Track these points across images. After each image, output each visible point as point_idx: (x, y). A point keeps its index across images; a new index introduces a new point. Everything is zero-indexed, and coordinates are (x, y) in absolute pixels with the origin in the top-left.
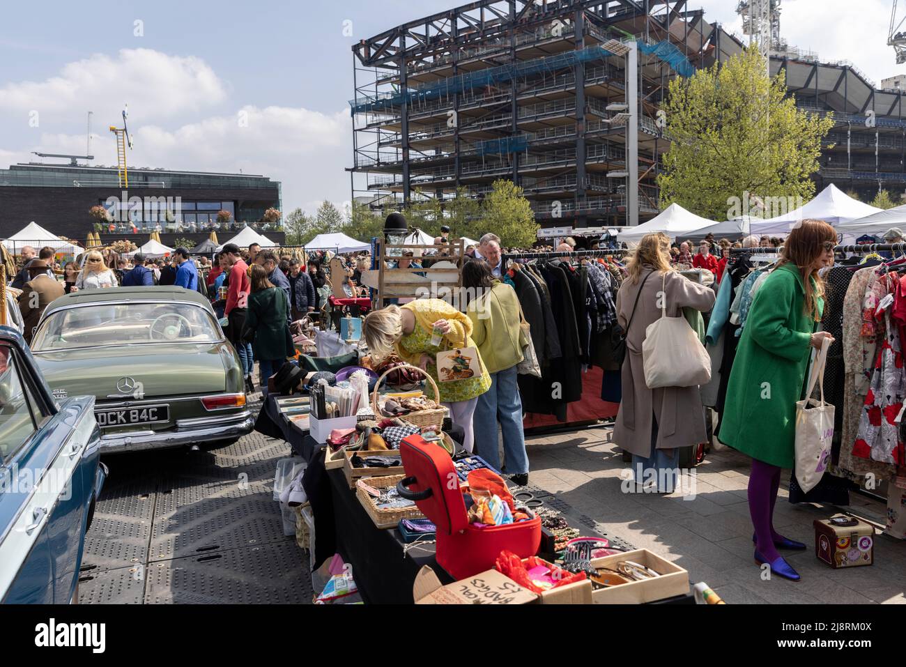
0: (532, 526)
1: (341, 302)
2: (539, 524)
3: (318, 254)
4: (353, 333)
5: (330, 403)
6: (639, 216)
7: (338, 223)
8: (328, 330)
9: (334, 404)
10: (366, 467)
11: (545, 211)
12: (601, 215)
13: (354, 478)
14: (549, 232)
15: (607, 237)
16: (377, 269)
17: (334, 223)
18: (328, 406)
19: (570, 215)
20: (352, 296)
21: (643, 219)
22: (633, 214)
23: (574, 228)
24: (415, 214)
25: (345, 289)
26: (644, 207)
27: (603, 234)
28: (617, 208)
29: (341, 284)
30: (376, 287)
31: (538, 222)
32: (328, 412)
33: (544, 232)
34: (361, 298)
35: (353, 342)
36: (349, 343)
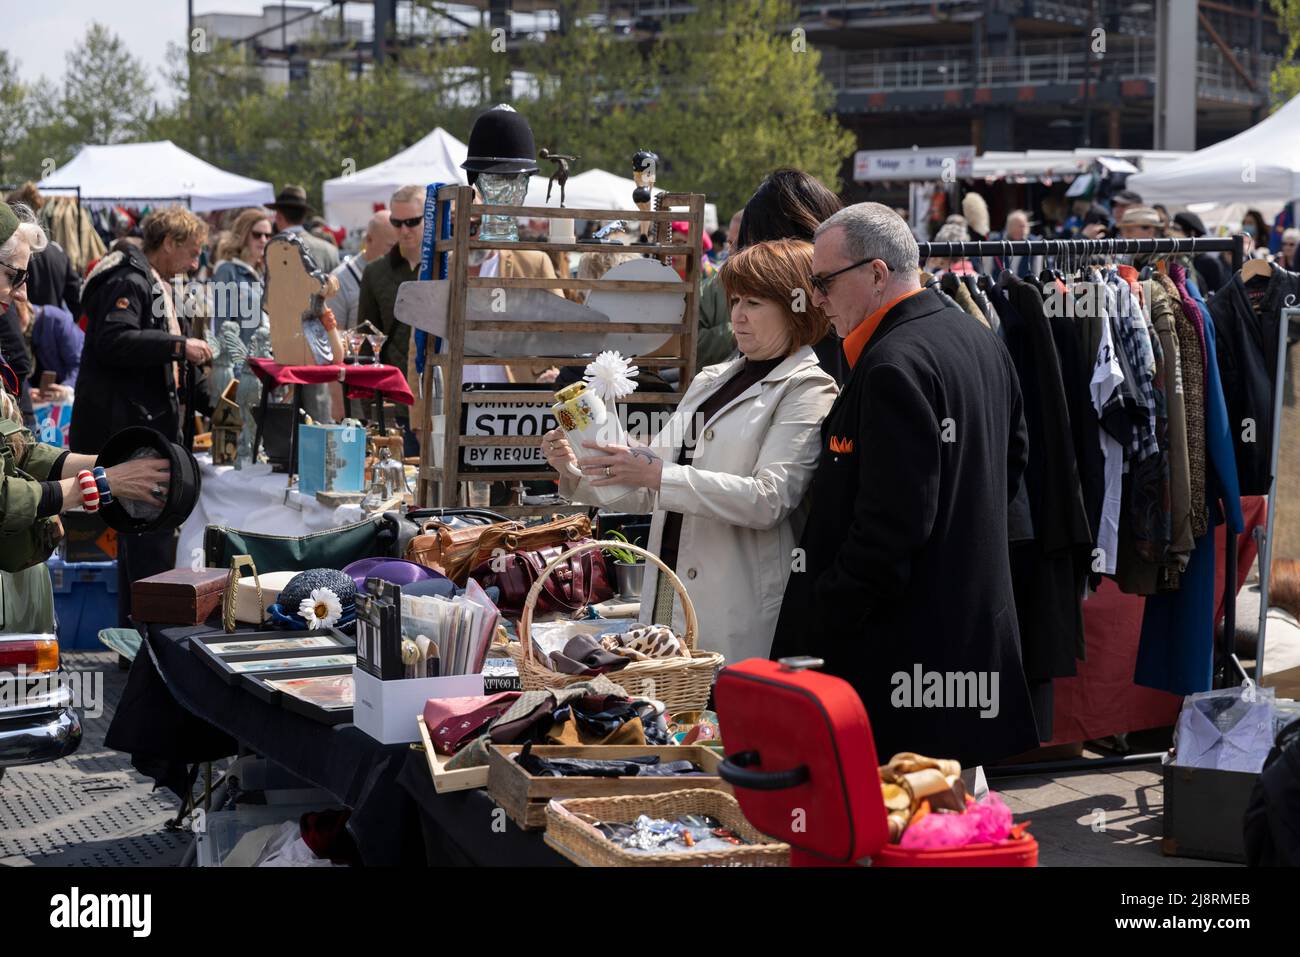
0: (1021, 853)
1: (297, 374)
2: (1033, 851)
3: (124, 218)
4: (340, 472)
5: (413, 639)
6: (1201, 113)
7: (139, 104)
8: (246, 463)
9: (424, 641)
10: (558, 776)
11: (871, 85)
12: (1065, 106)
13: (535, 800)
14: (895, 165)
15: (1092, 186)
16: (442, 276)
17: (124, 103)
18: (407, 645)
19: (958, 105)
20: (330, 357)
21: (1212, 129)
22: (1179, 107)
23: (980, 153)
24: (411, 83)
25: (311, 337)
26: (1213, 83)
27: (1078, 175)
28: (1120, 85)
29: (298, 319)
30: (436, 328)
31: (846, 122)
32: (409, 661)
33: (879, 162)
34: (356, 366)
35: (344, 500)
36: (331, 503)
